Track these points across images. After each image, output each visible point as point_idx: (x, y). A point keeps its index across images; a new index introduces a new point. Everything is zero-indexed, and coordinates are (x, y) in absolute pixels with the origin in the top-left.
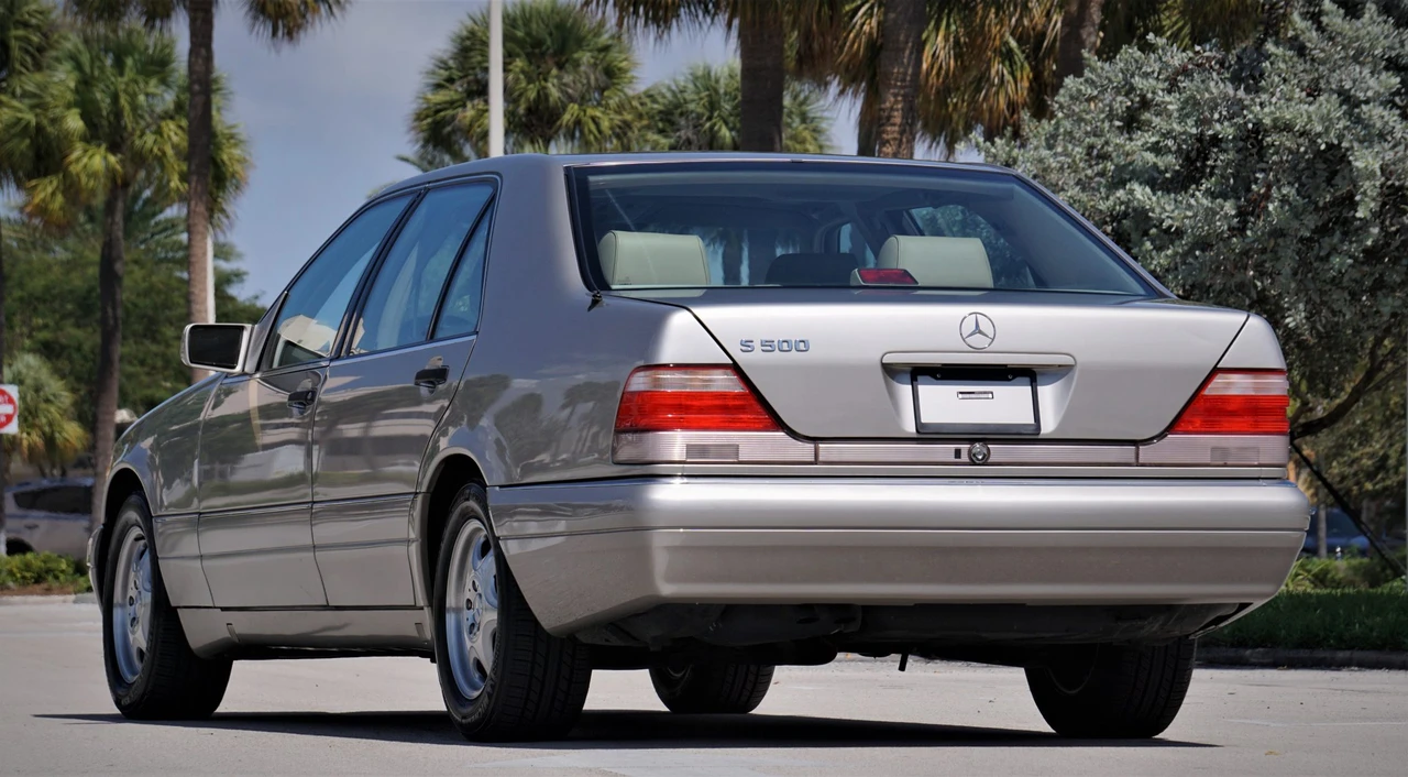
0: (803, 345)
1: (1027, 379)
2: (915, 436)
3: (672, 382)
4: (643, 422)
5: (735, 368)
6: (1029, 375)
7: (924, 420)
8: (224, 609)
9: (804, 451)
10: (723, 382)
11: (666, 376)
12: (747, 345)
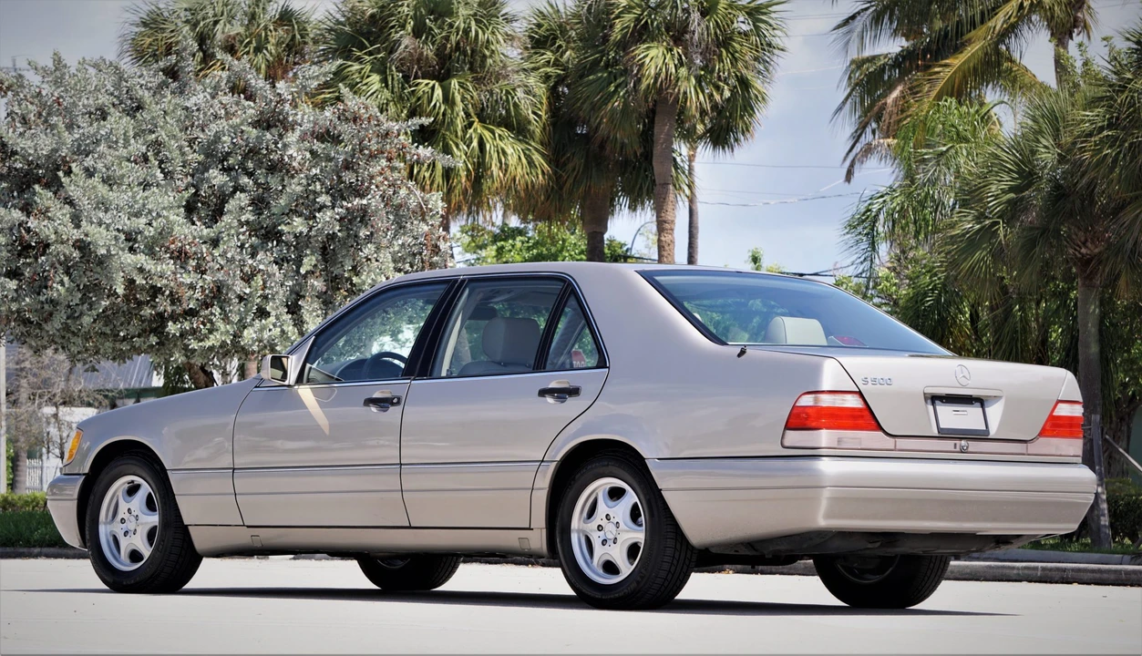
0: (889, 382)
1: (978, 404)
2: (937, 435)
3: (827, 401)
4: (814, 424)
5: (860, 393)
6: (980, 401)
7: (941, 426)
8: (248, 527)
9: (890, 442)
10: (852, 402)
11: (823, 397)
12: (865, 381)
